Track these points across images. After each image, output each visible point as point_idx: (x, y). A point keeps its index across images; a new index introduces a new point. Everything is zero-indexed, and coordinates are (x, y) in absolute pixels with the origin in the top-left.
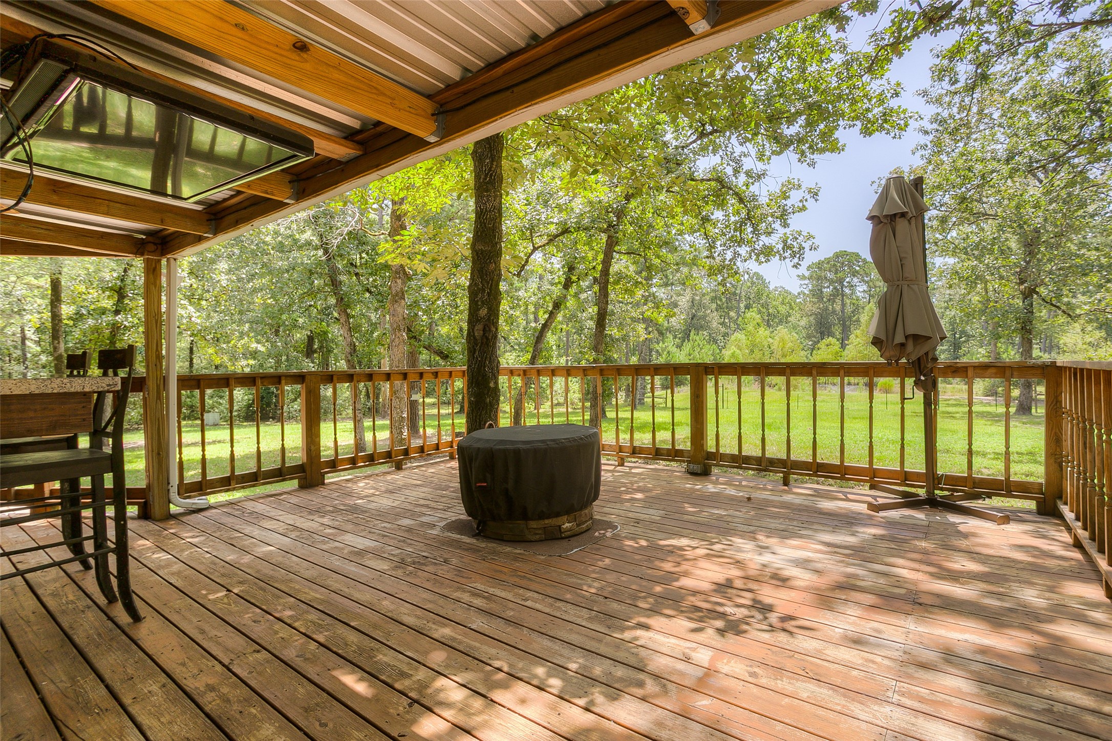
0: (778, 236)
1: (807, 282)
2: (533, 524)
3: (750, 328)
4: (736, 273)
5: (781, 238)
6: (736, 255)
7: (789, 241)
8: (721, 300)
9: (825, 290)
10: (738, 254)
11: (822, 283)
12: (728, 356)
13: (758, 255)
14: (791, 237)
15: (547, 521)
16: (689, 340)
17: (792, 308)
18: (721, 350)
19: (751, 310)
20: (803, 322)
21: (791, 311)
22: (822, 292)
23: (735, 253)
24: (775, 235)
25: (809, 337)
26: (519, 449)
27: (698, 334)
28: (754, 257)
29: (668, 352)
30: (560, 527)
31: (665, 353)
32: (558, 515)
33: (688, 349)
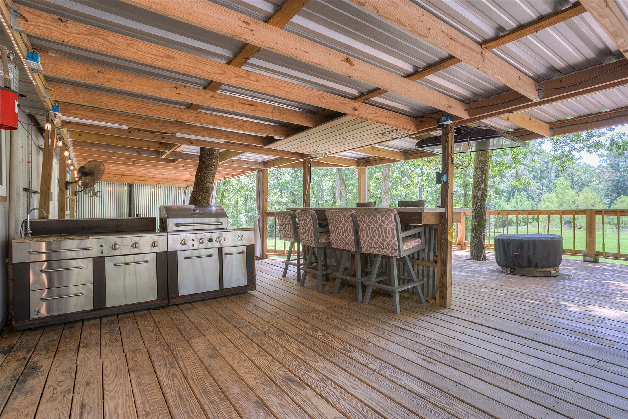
0: (607, 136)
1: (605, 158)
2: (539, 270)
3: (559, 190)
4: (572, 159)
5: (609, 138)
6: (573, 148)
7: (615, 139)
8: (536, 172)
9: (622, 163)
10: (574, 148)
11: (619, 159)
12: (542, 207)
13: (589, 148)
14: (617, 137)
15: (545, 269)
16: (514, 198)
17: (592, 176)
18: (536, 204)
19: (559, 178)
20: (602, 185)
21: (592, 179)
22: (619, 165)
23: (572, 148)
24: (605, 136)
25: (607, 196)
26: (535, 240)
27: (520, 194)
28: (585, 149)
29: (500, 205)
30: (550, 272)
31: (497, 206)
32: (550, 267)
33: (513, 204)
